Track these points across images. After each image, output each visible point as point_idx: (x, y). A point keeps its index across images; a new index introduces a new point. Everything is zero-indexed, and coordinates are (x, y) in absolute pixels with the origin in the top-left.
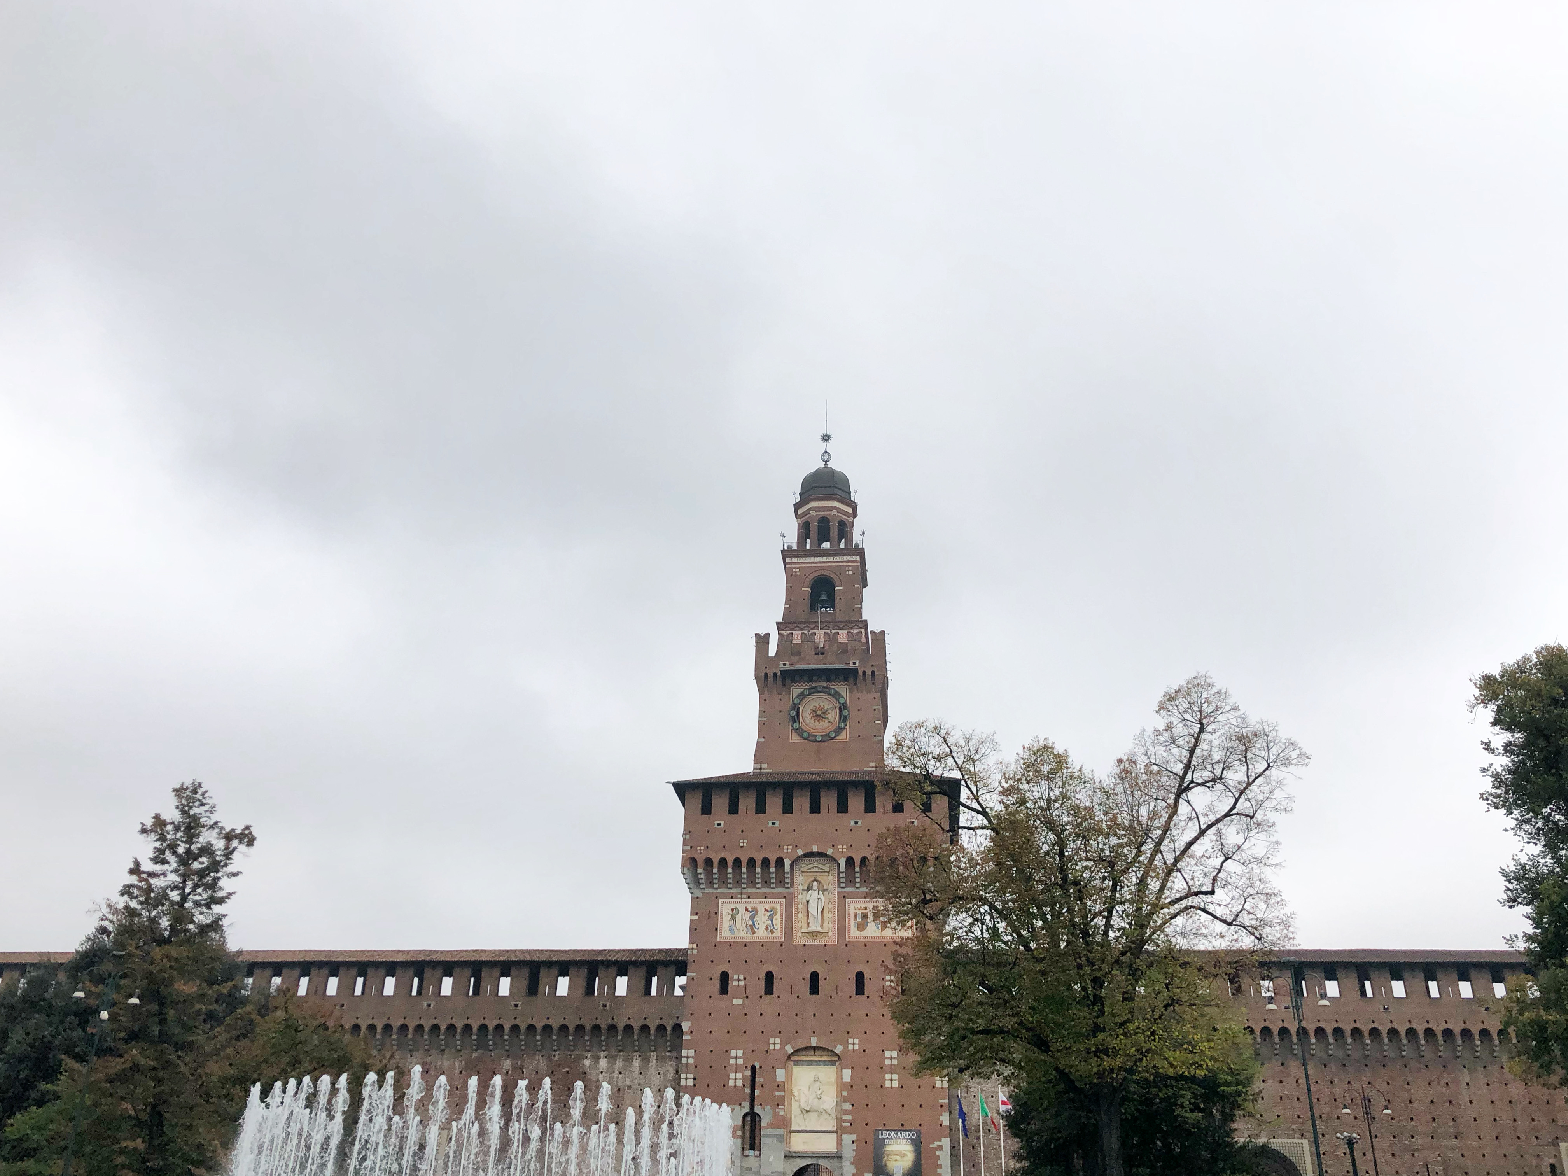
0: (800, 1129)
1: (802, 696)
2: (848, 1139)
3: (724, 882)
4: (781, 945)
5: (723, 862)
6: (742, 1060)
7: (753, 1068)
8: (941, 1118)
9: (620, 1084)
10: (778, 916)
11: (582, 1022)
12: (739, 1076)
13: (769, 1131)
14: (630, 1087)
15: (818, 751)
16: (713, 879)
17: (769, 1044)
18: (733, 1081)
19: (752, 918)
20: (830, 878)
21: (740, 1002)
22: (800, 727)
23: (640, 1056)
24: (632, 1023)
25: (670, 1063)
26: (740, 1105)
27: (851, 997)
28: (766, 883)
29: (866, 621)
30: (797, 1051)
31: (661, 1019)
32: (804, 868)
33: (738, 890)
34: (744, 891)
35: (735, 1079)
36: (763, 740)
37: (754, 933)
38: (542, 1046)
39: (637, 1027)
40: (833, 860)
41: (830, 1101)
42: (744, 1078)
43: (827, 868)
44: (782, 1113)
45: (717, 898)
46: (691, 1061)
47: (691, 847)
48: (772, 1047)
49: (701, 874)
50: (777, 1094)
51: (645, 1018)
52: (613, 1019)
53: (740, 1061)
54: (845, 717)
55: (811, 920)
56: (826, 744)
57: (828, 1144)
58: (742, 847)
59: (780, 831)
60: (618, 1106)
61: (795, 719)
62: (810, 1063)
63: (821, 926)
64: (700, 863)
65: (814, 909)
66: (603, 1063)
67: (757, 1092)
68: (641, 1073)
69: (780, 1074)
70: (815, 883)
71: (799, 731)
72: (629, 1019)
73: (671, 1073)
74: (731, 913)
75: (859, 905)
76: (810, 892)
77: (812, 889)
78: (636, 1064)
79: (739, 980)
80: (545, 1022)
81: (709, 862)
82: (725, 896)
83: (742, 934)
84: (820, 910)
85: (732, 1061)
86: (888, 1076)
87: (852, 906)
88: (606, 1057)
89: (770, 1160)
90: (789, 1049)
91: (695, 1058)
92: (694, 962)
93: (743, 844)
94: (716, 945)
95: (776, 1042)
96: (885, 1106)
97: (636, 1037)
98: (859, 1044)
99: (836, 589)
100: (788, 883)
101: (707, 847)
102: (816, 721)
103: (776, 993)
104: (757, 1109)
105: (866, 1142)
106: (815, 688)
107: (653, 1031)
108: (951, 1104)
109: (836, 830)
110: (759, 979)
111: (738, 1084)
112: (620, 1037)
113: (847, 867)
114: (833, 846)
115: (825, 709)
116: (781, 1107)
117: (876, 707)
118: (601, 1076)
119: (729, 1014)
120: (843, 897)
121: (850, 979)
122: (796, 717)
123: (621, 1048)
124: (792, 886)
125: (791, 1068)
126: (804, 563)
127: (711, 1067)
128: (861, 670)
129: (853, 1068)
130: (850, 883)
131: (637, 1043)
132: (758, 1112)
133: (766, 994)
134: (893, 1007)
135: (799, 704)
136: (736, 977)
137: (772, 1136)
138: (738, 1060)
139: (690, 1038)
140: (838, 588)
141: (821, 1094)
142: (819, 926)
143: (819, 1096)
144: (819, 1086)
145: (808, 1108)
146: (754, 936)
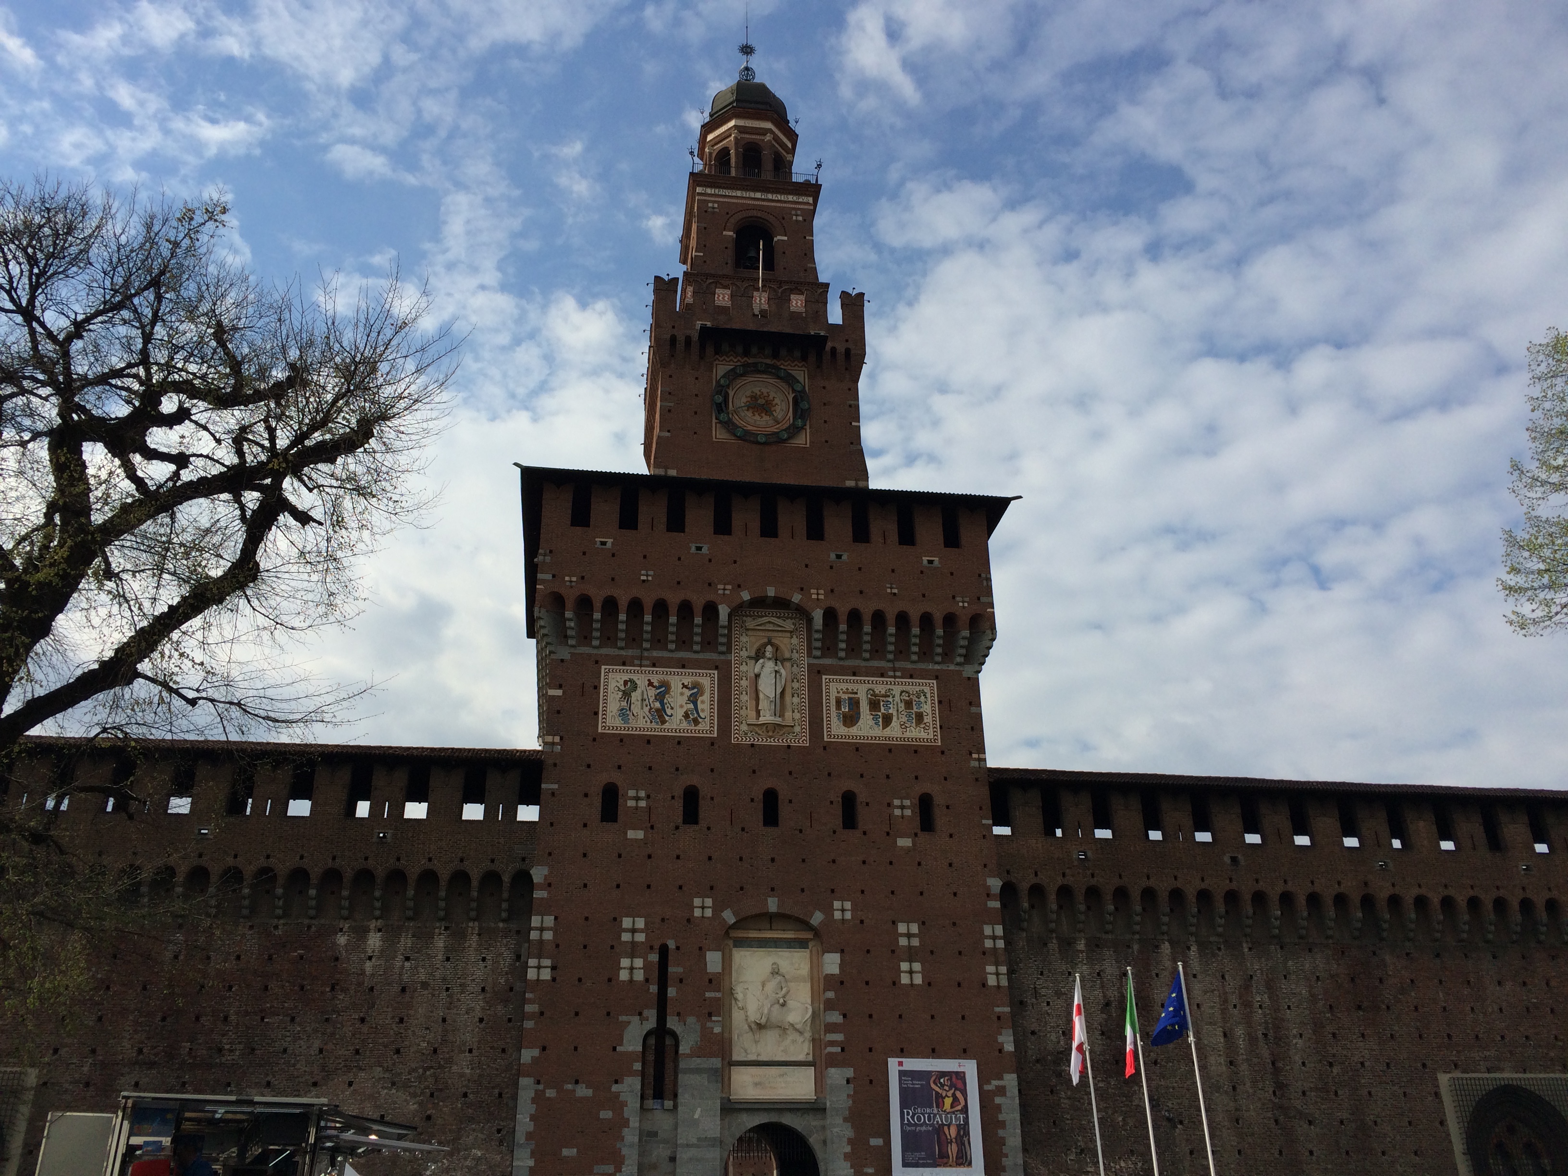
0: (748, 1059)
1: (733, 375)
2: (837, 1075)
3: (609, 639)
4: (712, 744)
5: (610, 605)
6: (644, 935)
7: (664, 951)
8: (1000, 1039)
9: (405, 978)
10: (706, 697)
11: (337, 864)
12: (639, 963)
13: (696, 1062)
14: (425, 985)
15: (760, 458)
16: (592, 630)
17: (692, 908)
18: (627, 972)
19: (660, 698)
20: (795, 641)
21: (640, 835)
22: (729, 419)
23: (446, 928)
24: (436, 867)
25: (505, 941)
26: (640, 1014)
27: (834, 832)
28: (684, 643)
29: (827, 285)
30: (746, 918)
31: (493, 861)
32: (751, 622)
33: (636, 652)
34: (646, 654)
35: (632, 969)
36: (668, 434)
37: (663, 722)
38: (252, 907)
39: (444, 874)
40: (802, 613)
41: (800, 1009)
42: (646, 967)
43: (789, 625)
44: (717, 1030)
45: (597, 662)
46: (548, 936)
47: (554, 576)
48: (697, 913)
49: (570, 620)
50: (708, 995)
51: (462, 860)
52: (398, 859)
53: (640, 937)
54: (804, 412)
55: (763, 705)
56: (773, 448)
57: (799, 1086)
58: (644, 581)
59: (710, 561)
60: (401, 1020)
61: (721, 407)
62: (763, 943)
64: (570, 603)
65: (767, 687)
66: (374, 941)
67: (672, 992)
68: (448, 959)
69: (713, 960)
70: (769, 648)
71: (729, 426)
72: (430, 860)
73: (508, 956)
74: (622, 688)
75: (844, 686)
76: (761, 661)
77: (764, 656)
78: (440, 943)
79: (637, 799)
80: (262, 862)
81: (584, 603)
82: (612, 660)
84: (779, 691)
85: (626, 937)
86: (904, 966)
87: (833, 687)
88: (380, 930)
89: (696, 1116)
90: (729, 917)
91: (555, 930)
92: (555, 765)
93: (647, 575)
94: (594, 740)
95: (705, 905)
96: (900, 1016)
97: (442, 894)
98: (852, 910)
99: (775, 239)
100: (722, 644)
101: (583, 578)
102: (756, 414)
103: (703, 824)
104: (672, 1023)
105: (871, 1082)
106: (755, 365)
107: (475, 883)
108: (1013, 1015)
109: (807, 566)
110: (673, 797)
111: (636, 978)
112: (411, 893)
113: (826, 624)
114: (802, 589)
115: (771, 398)
116: (714, 1018)
117: (852, 402)
118: (368, 966)
119: (620, 856)
120: (816, 673)
121: (832, 802)
122: (723, 405)
123: (410, 913)
124: (729, 651)
125: (731, 950)
126: (725, 196)
127: (585, 947)
128: (829, 345)
129: (842, 951)
130: (828, 649)
131: (442, 904)
132: (673, 1027)
133: (685, 822)
134: (908, 850)
135: (728, 386)
136: (632, 793)
137: (698, 1071)
138: (636, 934)
139: (546, 895)
140: (779, 238)
141: (784, 997)
142: (778, 715)
143: (781, 1001)
144: (780, 982)
145: (763, 1021)
146: (664, 727)
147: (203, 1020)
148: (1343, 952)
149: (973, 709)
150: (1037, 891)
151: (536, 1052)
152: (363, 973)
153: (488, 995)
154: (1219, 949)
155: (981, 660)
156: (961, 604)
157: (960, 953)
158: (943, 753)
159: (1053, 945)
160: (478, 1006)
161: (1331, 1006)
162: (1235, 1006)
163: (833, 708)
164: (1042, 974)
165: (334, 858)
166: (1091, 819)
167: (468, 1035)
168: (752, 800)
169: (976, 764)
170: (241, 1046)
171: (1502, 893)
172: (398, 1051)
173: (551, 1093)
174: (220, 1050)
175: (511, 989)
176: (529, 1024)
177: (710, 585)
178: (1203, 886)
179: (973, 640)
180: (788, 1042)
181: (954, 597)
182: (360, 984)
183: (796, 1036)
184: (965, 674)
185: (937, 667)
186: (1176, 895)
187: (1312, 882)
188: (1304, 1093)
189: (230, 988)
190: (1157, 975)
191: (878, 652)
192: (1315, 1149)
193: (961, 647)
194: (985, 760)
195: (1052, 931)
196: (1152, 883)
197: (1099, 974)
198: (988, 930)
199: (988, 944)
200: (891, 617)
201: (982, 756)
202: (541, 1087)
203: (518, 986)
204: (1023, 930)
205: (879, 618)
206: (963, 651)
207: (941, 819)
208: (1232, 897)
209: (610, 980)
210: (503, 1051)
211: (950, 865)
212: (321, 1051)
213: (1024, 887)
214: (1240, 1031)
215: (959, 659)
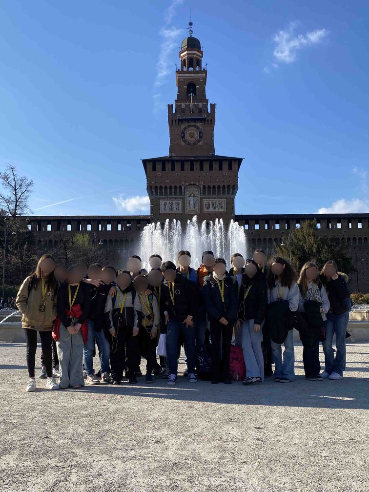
3: (161, 194)
4: (181, 214)
5: (161, 187)
10: (180, 205)
11: (117, 238)
15: (192, 149)
16: (158, 193)
19: (171, 205)
20: (197, 192)
28: (176, 194)
29: (208, 100)
32: (188, 189)
33: (166, 197)
36: (172, 145)
40: (199, 187)
43: (196, 189)
45: (159, 199)
47: (150, 182)
49: (153, 191)
52: (127, 238)
54: (201, 136)
55: (191, 206)
56: (194, 146)
58: (167, 182)
59: (180, 177)
63: (195, 208)
64: (153, 188)
65: (192, 203)
70: (192, 194)
71: (185, 141)
72: (132, 237)
74: (164, 204)
75: (207, 201)
76: (191, 197)
82: (162, 198)
83: (168, 211)
84: (194, 203)
92: (153, 220)
94: (160, 214)
100: (183, 194)
101: (155, 182)
102: (191, 138)
106: (190, 125)
109: (199, 176)
113: (203, 189)
114: (198, 182)
115: (194, 133)
120: (202, 199)
122: (184, 136)
126: (184, 76)
128: (207, 119)
130: (204, 194)
135: (185, 131)
140: (197, 86)
146: (172, 211)
149: (233, 205)
155: (235, 194)
156: (231, 183)
158: (226, 214)
163: (205, 206)
169: (233, 216)
177: (180, 182)
179: (233, 190)
184: (232, 197)
185: (226, 196)
191: (214, 194)
196: (266, 237)
205: (214, 187)
206: (231, 193)
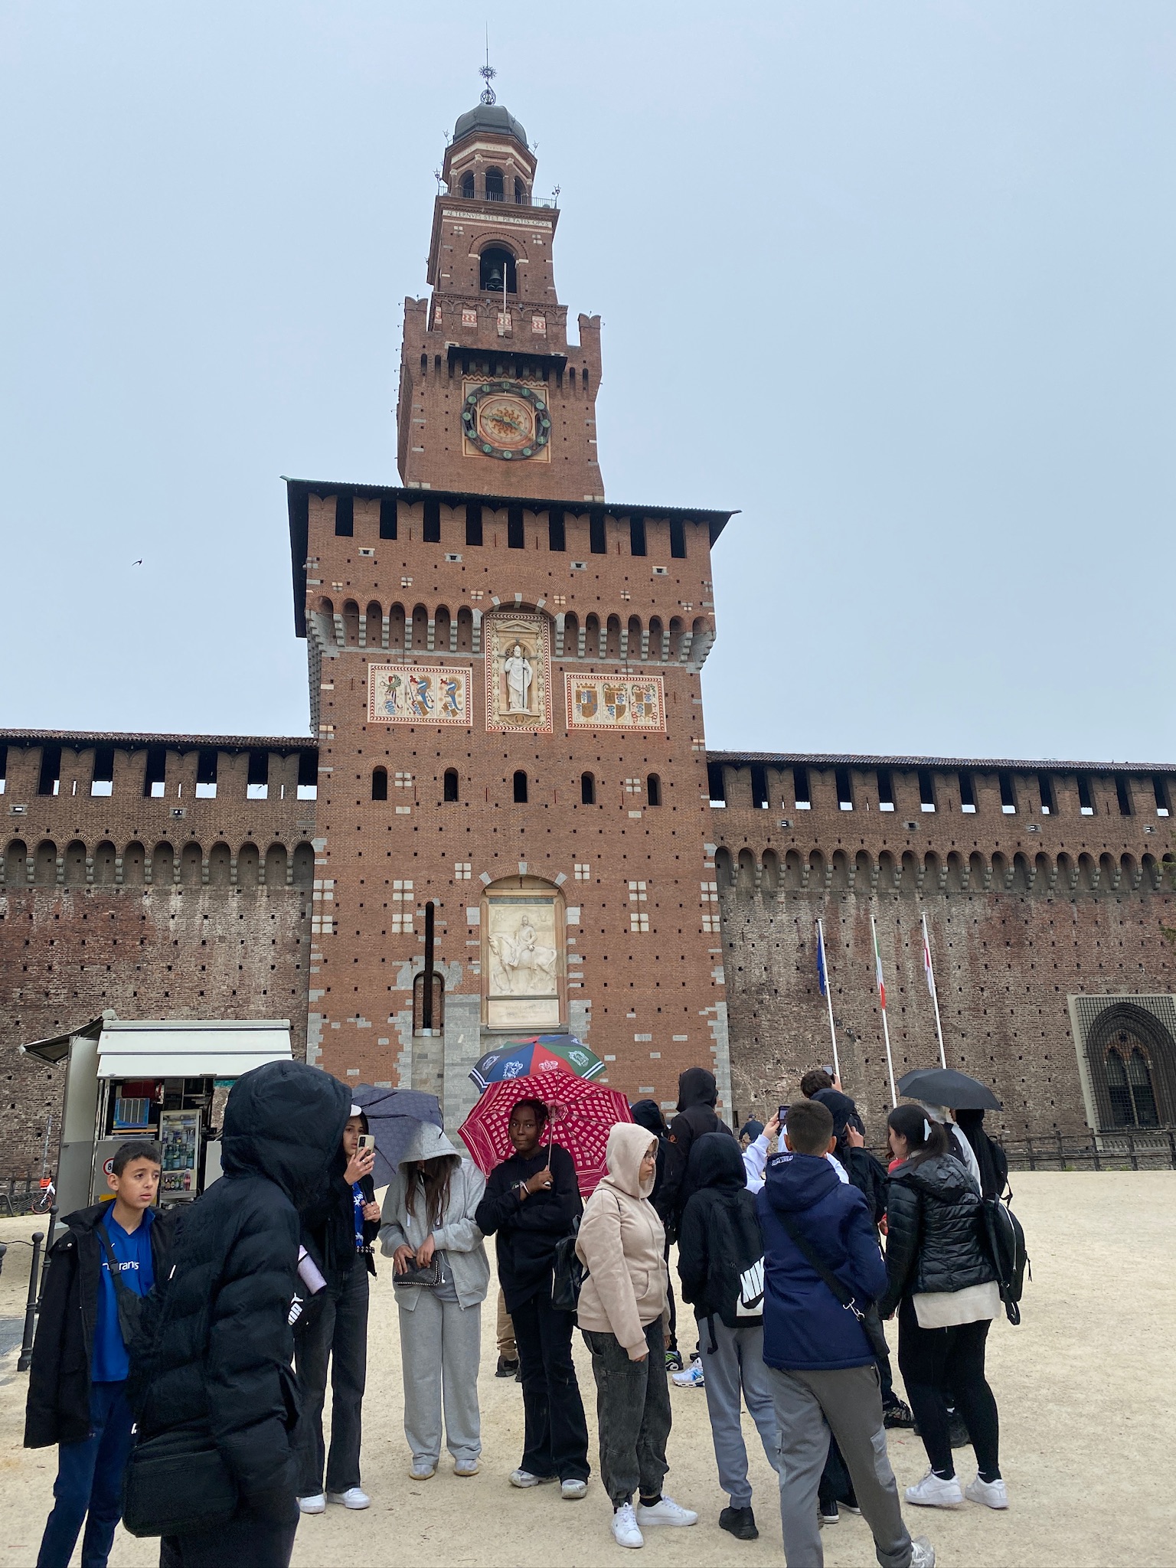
0: (504, 993)
1: (479, 393)
2: (577, 1006)
3: (375, 639)
4: (469, 732)
6: (411, 894)
7: (430, 909)
8: (713, 974)
9: (205, 933)
10: (462, 691)
11: (138, 837)
12: (408, 918)
13: (459, 998)
14: (222, 939)
15: (507, 473)
16: (358, 631)
17: (454, 872)
18: (399, 925)
19: (422, 692)
20: (540, 642)
21: (407, 810)
22: (478, 436)
23: (239, 891)
24: (226, 838)
25: (291, 901)
26: (411, 960)
27: (575, 807)
28: (442, 643)
29: (566, 308)
30: (500, 880)
31: (277, 834)
32: (500, 625)
33: (399, 651)
34: (408, 653)
35: (402, 923)
36: (422, 450)
37: (425, 713)
38: (67, 875)
39: (235, 846)
40: (547, 617)
41: (547, 953)
42: (415, 921)
43: (534, 627)
44: (477, 972)
45: (364, 660)
46: (329, 896)
47: (322, 582)
48: (458, 875)
49: (338, 622)
50: (468, 943)
51: (250, 833)
52: (193, 833)
53: (409, 897)
54: (545, 430)
55: (513, 698)
56: (518, 464)
57: (546, 1015)
58: (404, 587)
59: (464, 569)
60: (203, 968)
61: (469, 425)
62: (515, 900)
63: (529, 707)
65: (517, 683)
66: (176, 902)
67: (437, 941)
68: (241, 917)
69: (473, 915)
70: (517, 648)
71: (477, 442)
72: (221, 833)
73: (294, 915)
74: (387, 683)
75: (583, 682)
76: (511, 659)
77: (513, 655)
79: (404, 780)
80: (73, 836)
81: (351, 607)
82: (378, 658)
83: (405, 713)
84: (528, 685)
85: (396, 897)
86: (634, 917)
87: (574, 683)
88: (180, 893)
89: (460, 1041)
90: (485, 879)
91: (335, 892)
92: (330, 751)
93: (407, 582)
94: (364, 729)
95: (465, 869)
96: (631, 958)
97: (234, 862)
98: (590, 872)
99: (517, 262)
100: (477, 645)
101: (348, 583)
102: (502, 432)
103: (462, 799)
104: (438, 967)
105: (606, 1011)
106: (499, 384)
107: (262, 853)
108: (724, 955)
109: (550, 574)
110: (435, 779)
111: (406, 930)
112: (206, 861)
113: (567, 627)
114: (546, 595)
115: (515, 416)
116: (473, 962)
117: (590, 421)
118: (172, 922)
119: (390, 829)
120: (559, 669)
121: (573, 782)
122: (471, 422)
123: (206, 879)
124: (482, 650)
125: (487, 906)
126: (470, 220)
127: (362, 905)
128: (568, 366)
129: (582, 905)
130: (569, 649)
131: (234, 871)
132: (439, 970)
133: (446, 800)
134: (637, 821)
135: (476, 404)
136: (399, 775)
137: (461, 1005)
138: (405, 894)
139: (326, 863)
140: (521, 260)
141: (533, 944)
142: (525, 706)
143: (531, 947)
144: (530, 931)
145: (515, 964)
146: (426, 717)
147: (30, 969)
148: (997, 900)
149: (695, 701)
150: (746, 853)
151: (322, 992)
152: (167, 929)
153: (278, 947)
154: (896, 899)
155: (703, 658)
156: (685, 609)
157: (681, 906)
158: (668, 738)
159: (759, 897)
160: (270, 955)
161: (984, 943)
162: (907, 945)
163: (574, 700)
164: (748, 921)
165: (136, 832)
166: (793, 793)
167: (263, 980)
168: (504, 780)
169: (695, 748)
170: (65, 991)
171: (1129, 850)
172: (202, 993)
173: (336, 1026)
174: (47, 994)
175: (298, 941)
176: (314, 970)
177: (464, 590)
178: (886, 847)
179: (694, 641)
180: (535, 980)
181: (679, 602)
182: (165, 938)
183: (544, 974)
184: (688, 671)
185: (664, 664)
186: (862, 855)
187: (975, 843)
188: (959, 1012)
189: (52, 942)
190: (844, 921)
191: (613, 651)
192: (965, 1056)
193: (686, 647)
194: (704, 744)
195: (757, 887)
196: (842, 846)
197: (796, 921)
198: (704, 886)
199: (705, 898)
200: (624, 621)
201: (701, 741)
202: (327, 1021)
203: (303, 939)
204: (733, 885)
205: (613, 621)
206: (687, 651)
207: (666, 793)
208: (908, 856)
209: (384, 932)
210: (293, 992)
211: (674, 833)
212: (135, 994)
213: (735, 850)
214: (910, 964)
215: (683, 658)
